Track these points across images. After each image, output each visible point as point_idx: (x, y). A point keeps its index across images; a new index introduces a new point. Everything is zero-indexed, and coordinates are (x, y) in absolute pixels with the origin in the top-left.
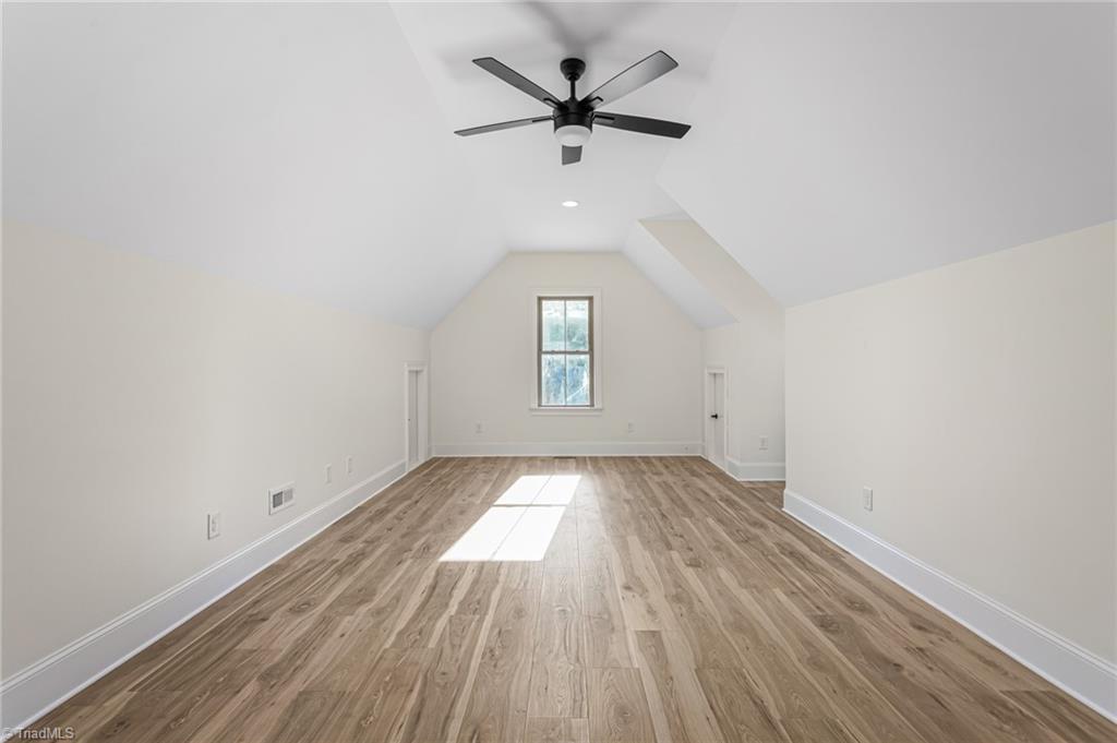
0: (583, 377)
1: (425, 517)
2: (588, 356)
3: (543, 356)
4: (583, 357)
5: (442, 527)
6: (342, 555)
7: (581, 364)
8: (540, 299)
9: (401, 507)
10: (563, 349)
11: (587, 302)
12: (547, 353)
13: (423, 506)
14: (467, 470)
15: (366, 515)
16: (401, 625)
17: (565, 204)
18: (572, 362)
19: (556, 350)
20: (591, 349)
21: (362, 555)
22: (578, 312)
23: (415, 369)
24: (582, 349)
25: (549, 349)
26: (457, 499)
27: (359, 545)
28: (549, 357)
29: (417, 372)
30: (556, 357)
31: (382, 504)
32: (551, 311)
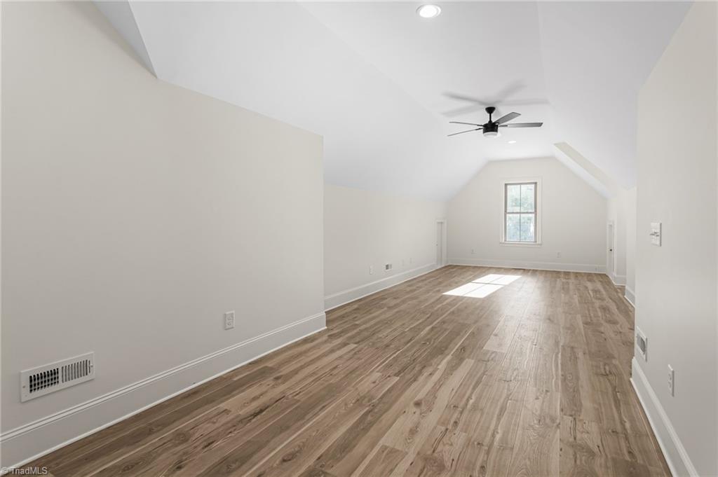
0: (530, 226)
1: (440, 283)
2: (533, 215)
3: (508, 215)
4: (530, 215)
5: (446, 286)
6: (408, 289)
7: (529, 219)
8: (506, 185)
9: (431, 279)
10: (519, 211)
11: (533, 185)
12: (509, 213)
13: (440, 280)
14: (464, 270)
15: (417, 280)
16: (426, 304)
17: (510, 142)
18: (524, 218)
19: (515, 211)
20: (536, 211)
21: (415, 290)
22: (527, 191)
23: (440, 221)
24: (530, 211)
25: (511, 211)
26: (456, 279)
27: (414, 287)
28: (511, 215)
29: (442, 223)
30: (515, 215)
31: (424, 278)
32: (513, 191)
